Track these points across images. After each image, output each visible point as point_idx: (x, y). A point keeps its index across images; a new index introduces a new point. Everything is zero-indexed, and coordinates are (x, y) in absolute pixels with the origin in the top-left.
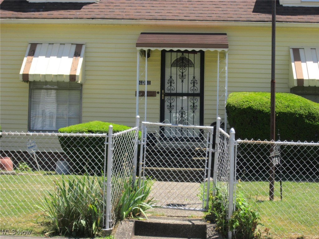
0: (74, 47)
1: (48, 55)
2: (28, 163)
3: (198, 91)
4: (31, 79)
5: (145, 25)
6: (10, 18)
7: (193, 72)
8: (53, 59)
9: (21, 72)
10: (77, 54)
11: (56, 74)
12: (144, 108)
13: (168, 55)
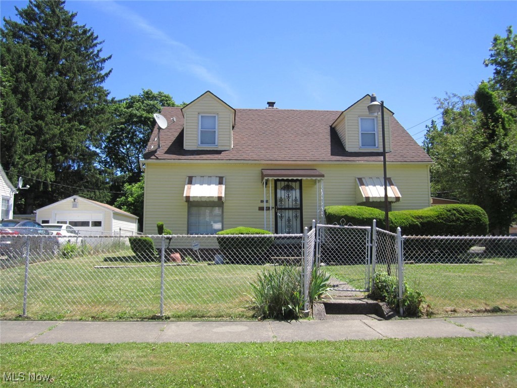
0: (218, 179)
1: (201, 184)
2: (192, 257)
3: (299, 207)
4: (191, 200)
5: (264, 164)
6: (174, 159)
7: (295, 194)
8: (205, 186)
9: (185, 195)
10: (221, 183)
11: (209, 196)
12: (264, 218)
13: (279, 183)
